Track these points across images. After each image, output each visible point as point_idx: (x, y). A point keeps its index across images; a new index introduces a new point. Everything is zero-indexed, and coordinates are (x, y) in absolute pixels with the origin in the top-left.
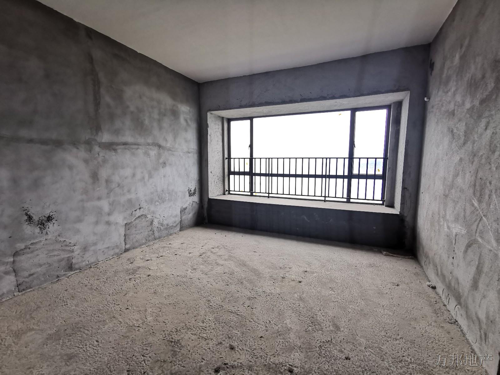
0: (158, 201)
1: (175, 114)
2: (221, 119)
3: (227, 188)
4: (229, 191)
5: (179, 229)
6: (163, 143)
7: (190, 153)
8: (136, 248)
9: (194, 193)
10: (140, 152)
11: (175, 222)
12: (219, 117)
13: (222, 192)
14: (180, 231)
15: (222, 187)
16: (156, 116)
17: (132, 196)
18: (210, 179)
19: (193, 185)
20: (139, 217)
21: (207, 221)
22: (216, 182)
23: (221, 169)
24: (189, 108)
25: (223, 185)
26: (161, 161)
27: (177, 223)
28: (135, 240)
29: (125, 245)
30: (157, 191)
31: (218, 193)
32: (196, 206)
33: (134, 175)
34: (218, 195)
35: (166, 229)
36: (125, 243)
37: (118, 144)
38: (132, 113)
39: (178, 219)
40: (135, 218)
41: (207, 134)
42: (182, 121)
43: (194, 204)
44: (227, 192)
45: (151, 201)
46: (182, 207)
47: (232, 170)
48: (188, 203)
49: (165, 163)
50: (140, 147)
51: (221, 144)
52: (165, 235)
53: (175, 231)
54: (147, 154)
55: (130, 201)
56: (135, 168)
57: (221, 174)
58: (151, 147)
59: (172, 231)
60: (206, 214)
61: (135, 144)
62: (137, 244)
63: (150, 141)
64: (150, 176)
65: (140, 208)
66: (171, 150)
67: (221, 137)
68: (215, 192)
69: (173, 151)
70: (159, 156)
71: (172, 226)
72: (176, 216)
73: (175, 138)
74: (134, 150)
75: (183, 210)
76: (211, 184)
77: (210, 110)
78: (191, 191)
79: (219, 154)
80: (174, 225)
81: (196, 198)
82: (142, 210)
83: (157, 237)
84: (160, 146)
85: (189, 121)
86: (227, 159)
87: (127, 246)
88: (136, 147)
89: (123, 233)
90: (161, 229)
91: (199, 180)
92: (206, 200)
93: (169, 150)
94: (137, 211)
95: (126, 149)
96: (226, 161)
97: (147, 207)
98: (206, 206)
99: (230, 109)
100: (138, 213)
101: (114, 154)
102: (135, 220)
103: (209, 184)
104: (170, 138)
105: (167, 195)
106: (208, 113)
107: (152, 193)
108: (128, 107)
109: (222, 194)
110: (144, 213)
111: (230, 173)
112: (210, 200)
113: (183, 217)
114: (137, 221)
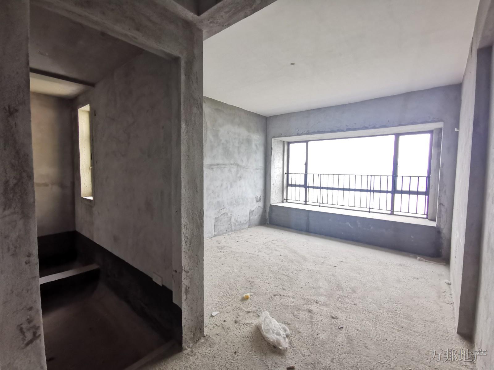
0: (235, 204)
1: (249, 141)
2: (282, 143)
3: (285, 197)
4: (287, 200)
5: (248, 226)
6: (240, 163)
7: (258, 169)
8: (221, 235)
9: (260, 200)
10: (226, 170)
11: (245, 221)
12: (281, 141)
13: (281, 200)
14: (249, 227)
15: (282, 196)
16: (237, 144)
17: (220, 199)
18: (272, 190)
19: (259, 193)
20: (223, 214)
21: (268, 222)
22: (276, 192)
23: (281, 182)
24: (258, 137)
25: (282, 195)
26: (239, 175)
27: (247, 221)
28: (220, 230)
29: (214, 232)
30: (235, 197)
31: (278, 201)
32: (261, 210)
33: (222, 185)
34: (278, 203)
35: (239, 225)
36: (214, 231)
37: (214, 165)
38: (223, 144)
39: (247, 219)
40: (221, 214)
41: (271, 155)
42: (254, 146)
43: (260, 208)
44: (285, 200)
45: (231, 204)
46: (251, 210)
47: (290, 183)
48: (255, 207)
49: (241, 177)
50: (226, 166)
51: (281, 162)
52: (238, 229)
53: (246, 227)
54: (230, 171)
55: (218, 202)
56: (222, 180)
57: (281, 186)
58: (233, 166)
59: (243, 227)
60: (268, 217)
61: (223, 165)
62: (221, 233)
63: (232, 162)
64: (231, 186)
65: (224, 208)
66: (245, 168)
67: (281, 157)
68: (275, 200)
69: (247, 168)
70: (237, 172)
71: (243, 223)
72: (246, 216)
73: (248, 159)
74: (222, 169)
75: (251, 212)
76: (273, 193)
77: (274, 137)
78: (257, 198)
79: (280, 169)
80: (245, 222)
81: (261, 204)
82: (225, 209)
83: (233, 229)
84: (238, 165)
85: (258, 146)
86: (286, 174)
87: (216, 233)
88: (224, 166)
89: (214, 224)
90: (236, 225)
91: (264, 190)
92: (269, 206)
93: (244, 168)
94: (222, 210)
95: (218, 168)
96: (285, 176)
97: (228, 208)
98: (268, 210)
99: (290, 136)
100: (223, 211)
101: (211, 171)
102: (220, 216)
103: (271, 194)
104: (245, 159)
105: (241, 200)
106: (272, 139)
107: (232, 198)
108: (221, 140)
109: (281, 201)
110: (226, 212)
111: (288, 185)
112: (272, 206)
113: (252, 217)
114: (222, 217)
